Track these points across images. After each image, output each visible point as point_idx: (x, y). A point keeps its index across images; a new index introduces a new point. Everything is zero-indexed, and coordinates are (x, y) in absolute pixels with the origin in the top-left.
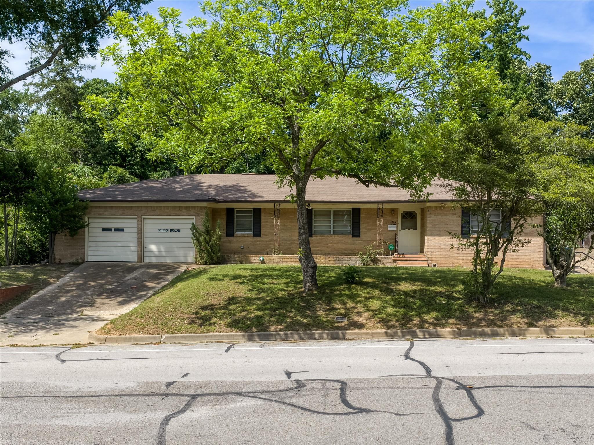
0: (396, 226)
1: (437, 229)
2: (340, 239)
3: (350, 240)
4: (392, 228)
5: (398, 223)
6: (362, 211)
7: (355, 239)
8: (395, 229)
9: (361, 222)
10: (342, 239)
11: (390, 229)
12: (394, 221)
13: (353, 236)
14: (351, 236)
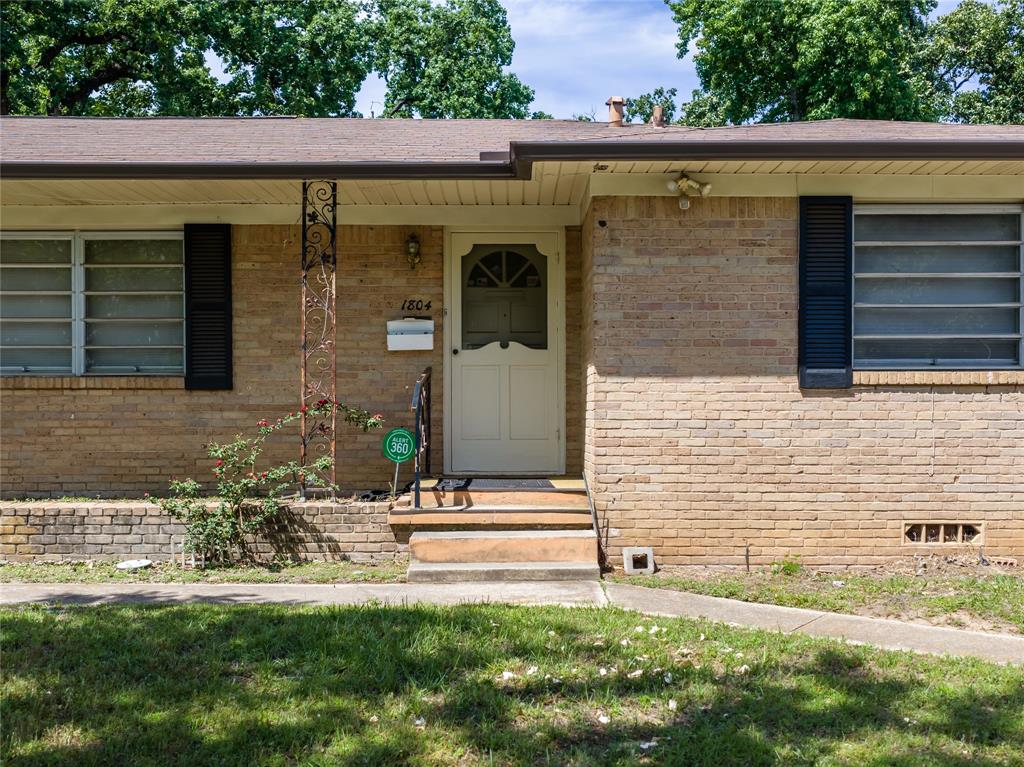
0: (430, 325)
1: (654, 335)
2: (118, 400)
3: (175, 404)
4: (408, 337)
5: (442, 313)
6: (241, 243)
7: (205, 398)
8: (426, 343)
9: (237, 305)
10: (131, 398)
11: (395, 343)
12: (422, 296)
13: (193, 383)
14: (181, 383)
